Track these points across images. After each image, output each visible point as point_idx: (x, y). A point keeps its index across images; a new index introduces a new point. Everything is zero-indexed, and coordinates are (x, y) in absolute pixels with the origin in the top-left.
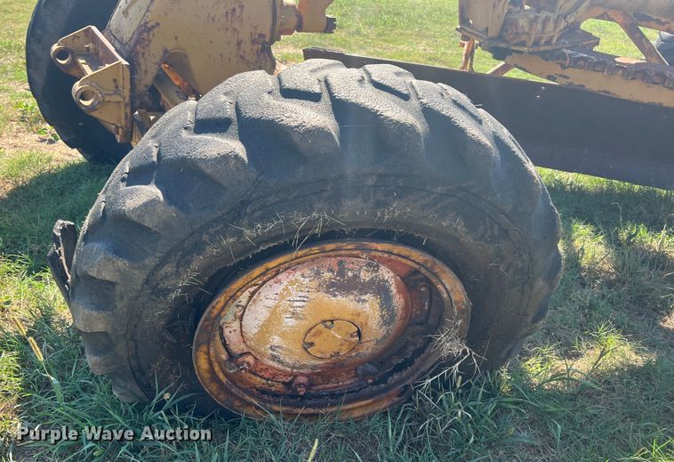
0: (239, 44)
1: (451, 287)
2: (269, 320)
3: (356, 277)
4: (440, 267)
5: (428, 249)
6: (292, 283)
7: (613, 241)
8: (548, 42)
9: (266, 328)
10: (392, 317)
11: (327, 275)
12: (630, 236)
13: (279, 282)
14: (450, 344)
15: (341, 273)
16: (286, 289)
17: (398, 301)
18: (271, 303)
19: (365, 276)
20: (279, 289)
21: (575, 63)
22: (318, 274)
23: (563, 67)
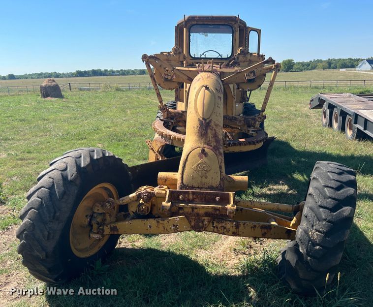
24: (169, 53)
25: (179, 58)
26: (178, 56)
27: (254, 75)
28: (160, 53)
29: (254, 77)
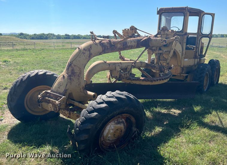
0: (80, 89)
1: (133, 119)
2: (108, 132)
3: (120, 121)
4: (131, 116)
5: (130, 114)
6: (111, 124)
7: (150, 111)
8: (128, 77)
9: (108, 134)
10: (125, 127)
11: (116, 122)
12: (153, 110)
13: (109, 125)
14: (134, 129)
15: (118, 121)
16: (110, 126)
17: (125, 124)
18: (108, 129)
19: (121, 121)
20: (109, 126)
21: (133, 80)
22: (115, 122)
23: (131, 81)
24: (128, 29)
25: (132, 32)
26: (132, 31)
27: (166, 43)
28: (124, 29)
29: (165, 44)
